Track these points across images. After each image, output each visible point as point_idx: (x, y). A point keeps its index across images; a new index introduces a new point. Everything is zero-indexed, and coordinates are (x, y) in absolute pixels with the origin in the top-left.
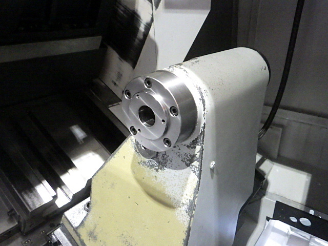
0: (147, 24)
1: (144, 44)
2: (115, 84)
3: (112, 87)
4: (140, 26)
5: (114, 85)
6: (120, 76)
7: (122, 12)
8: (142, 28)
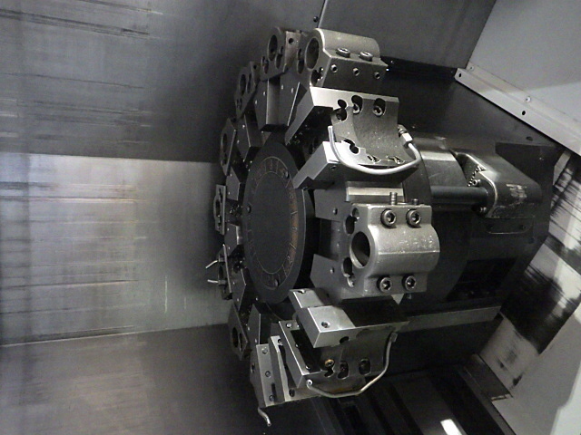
0: (572, 300)
1: (562, 325)
2: (502, 366)
3: (495, 368)
4: (559, 299)
5: (499, 367)
6: (512, 357)
7: (531, 276)
8: (562, 303)
